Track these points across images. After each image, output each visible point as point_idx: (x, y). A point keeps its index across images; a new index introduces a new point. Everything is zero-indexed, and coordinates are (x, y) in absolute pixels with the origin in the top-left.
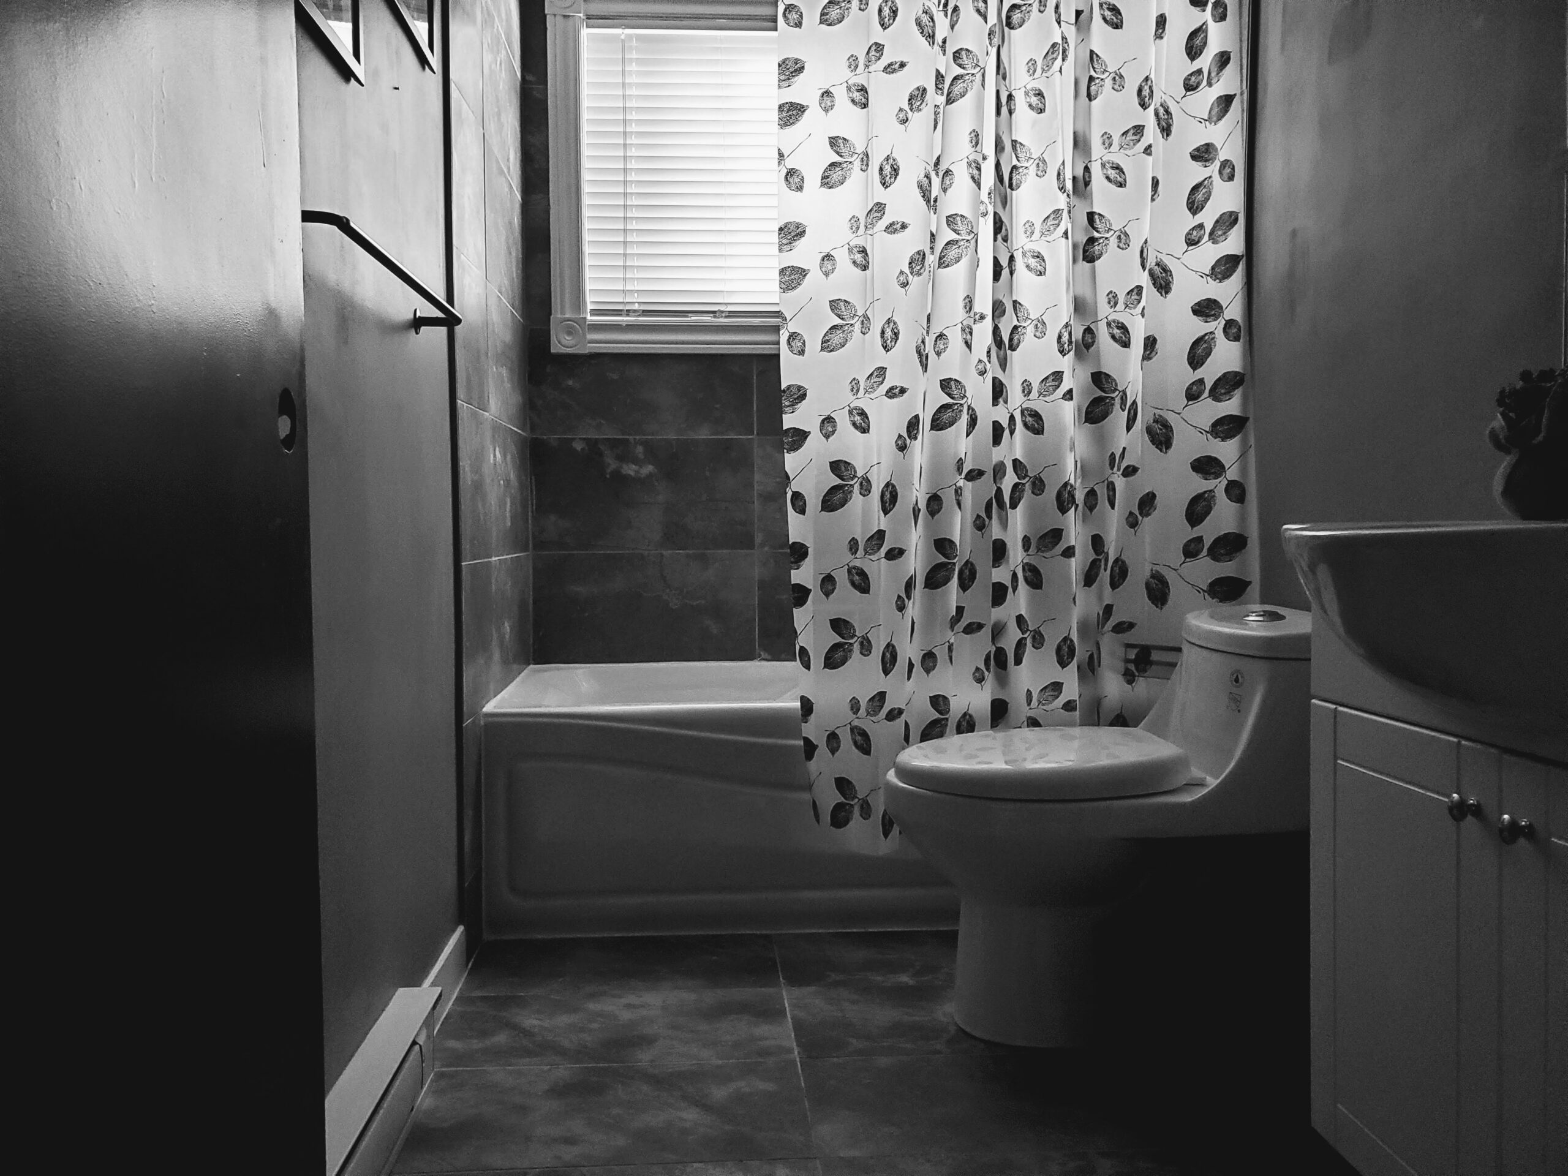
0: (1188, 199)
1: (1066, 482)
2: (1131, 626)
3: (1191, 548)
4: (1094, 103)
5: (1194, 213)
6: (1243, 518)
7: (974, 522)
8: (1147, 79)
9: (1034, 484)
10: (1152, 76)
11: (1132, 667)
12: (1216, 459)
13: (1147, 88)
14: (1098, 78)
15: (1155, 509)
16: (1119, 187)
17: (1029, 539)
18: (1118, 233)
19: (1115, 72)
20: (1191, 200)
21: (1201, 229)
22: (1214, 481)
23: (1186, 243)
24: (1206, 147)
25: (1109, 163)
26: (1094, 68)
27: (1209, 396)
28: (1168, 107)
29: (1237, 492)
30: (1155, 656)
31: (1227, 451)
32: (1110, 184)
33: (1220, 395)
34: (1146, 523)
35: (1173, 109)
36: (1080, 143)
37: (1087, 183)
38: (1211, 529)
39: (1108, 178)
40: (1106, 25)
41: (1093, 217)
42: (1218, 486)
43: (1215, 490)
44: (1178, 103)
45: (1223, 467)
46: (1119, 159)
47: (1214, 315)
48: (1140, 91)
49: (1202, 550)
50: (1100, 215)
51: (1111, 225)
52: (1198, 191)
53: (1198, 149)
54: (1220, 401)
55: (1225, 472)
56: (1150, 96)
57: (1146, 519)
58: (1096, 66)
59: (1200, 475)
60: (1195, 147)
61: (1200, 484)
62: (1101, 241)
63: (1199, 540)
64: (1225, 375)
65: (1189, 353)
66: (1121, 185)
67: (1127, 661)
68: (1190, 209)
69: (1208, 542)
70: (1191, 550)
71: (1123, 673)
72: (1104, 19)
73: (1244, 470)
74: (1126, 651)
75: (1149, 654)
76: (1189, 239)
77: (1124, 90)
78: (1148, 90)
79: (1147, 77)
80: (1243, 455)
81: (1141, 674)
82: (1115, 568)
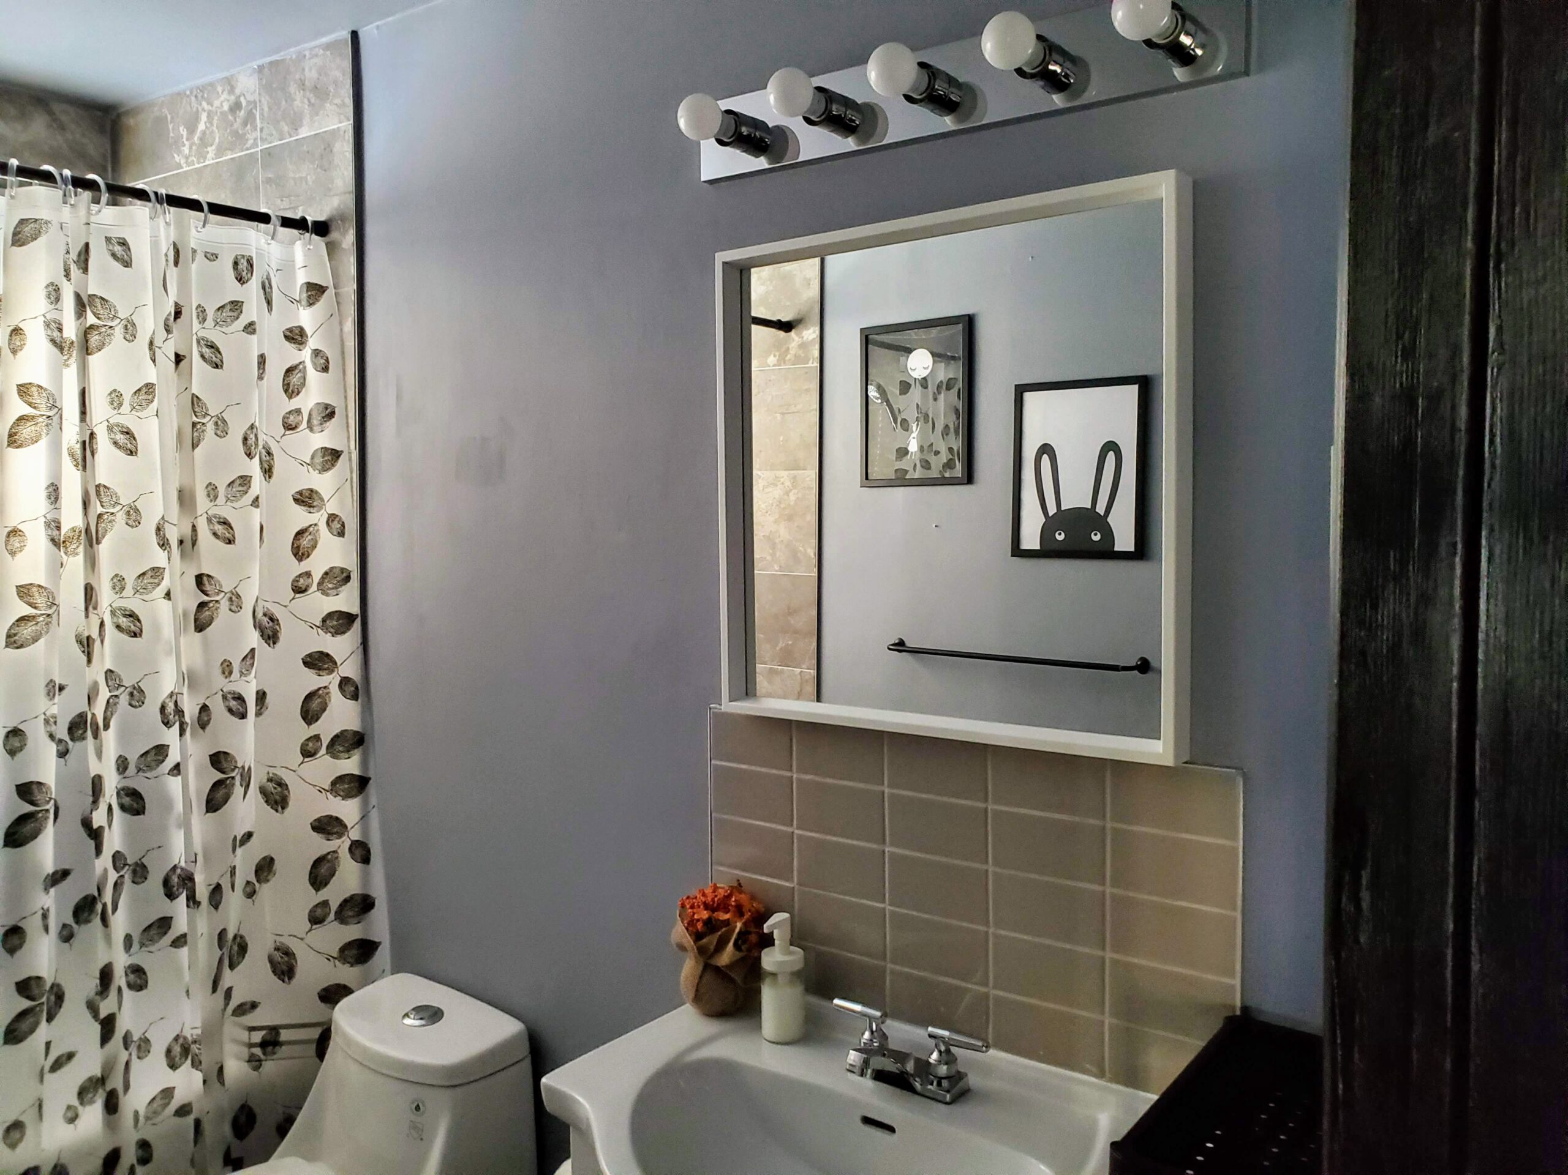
0: (293, 544)
1: (175, 866)
2: (254, 1006)
3: (316, 913)
4: (196, 450)
5: (300, 560)
6: (366, 879)
7: (60, 933)
8: (252, 427)
9: (134, 872)
10: (257, 424)
11: (257, 1051)
12: (337, 819)
13: (252, 436)
14: (200, 422)
15: (275, 874)
16: (227, 543)
17: (131, 936)
18: (228, 595)
19: (217, 415)
20: (295, 545)
21: (309, 577)
22: (337, 841)
23: (293, 590)
24: (309, 492)
25: (215, 517)
26: (195, 412)
27: (327, 753)
28: (270, 448)
29: (361, 852)
30: (285, 1035)
31: (348, 810)
32: (217, 541)
33: (338, 752)
34: (265, 891)
35: (275, 450)
36: (185, 499)
37: (194, 543)
38: (335, 893)
39: (215, 534)
40: (204, 363)
41: (202, 579)
42: (342, 845)
43: (339, 851)
44: (278, 442)
45: (346, 827)
46: (226, 512)
47: (328, 669)
48: (245, 439)
49: (329, 914)
50: (209, 576)
51: (221, 586)
52: (303, 537)
53: (300, 493)
54: (337, 758)
55: (348, 832)
56: (255, 445)
57: (265, 886)
58: (196, 410)
59: (320, 835)
60: (297, 490)
61: (321, 845)
62: (211, 605)
63: (325, 904)
64: (343, 732)
65: (302, 706)
66: (230, 542)
67: (251, 1045)
68: (295, 555)
69: (334, 906)
70: (316, 918)
71: (247, 1059)
72: (203, 356)
73: (365, 830)
74: (249, 1034)
75: (278, 1034)
76: (296, 587)
77: (227, 436)
78: (254, 439)
79: (252, 424)
80: (364, 817)
81: (269, 1057)
82: (234, 947)
